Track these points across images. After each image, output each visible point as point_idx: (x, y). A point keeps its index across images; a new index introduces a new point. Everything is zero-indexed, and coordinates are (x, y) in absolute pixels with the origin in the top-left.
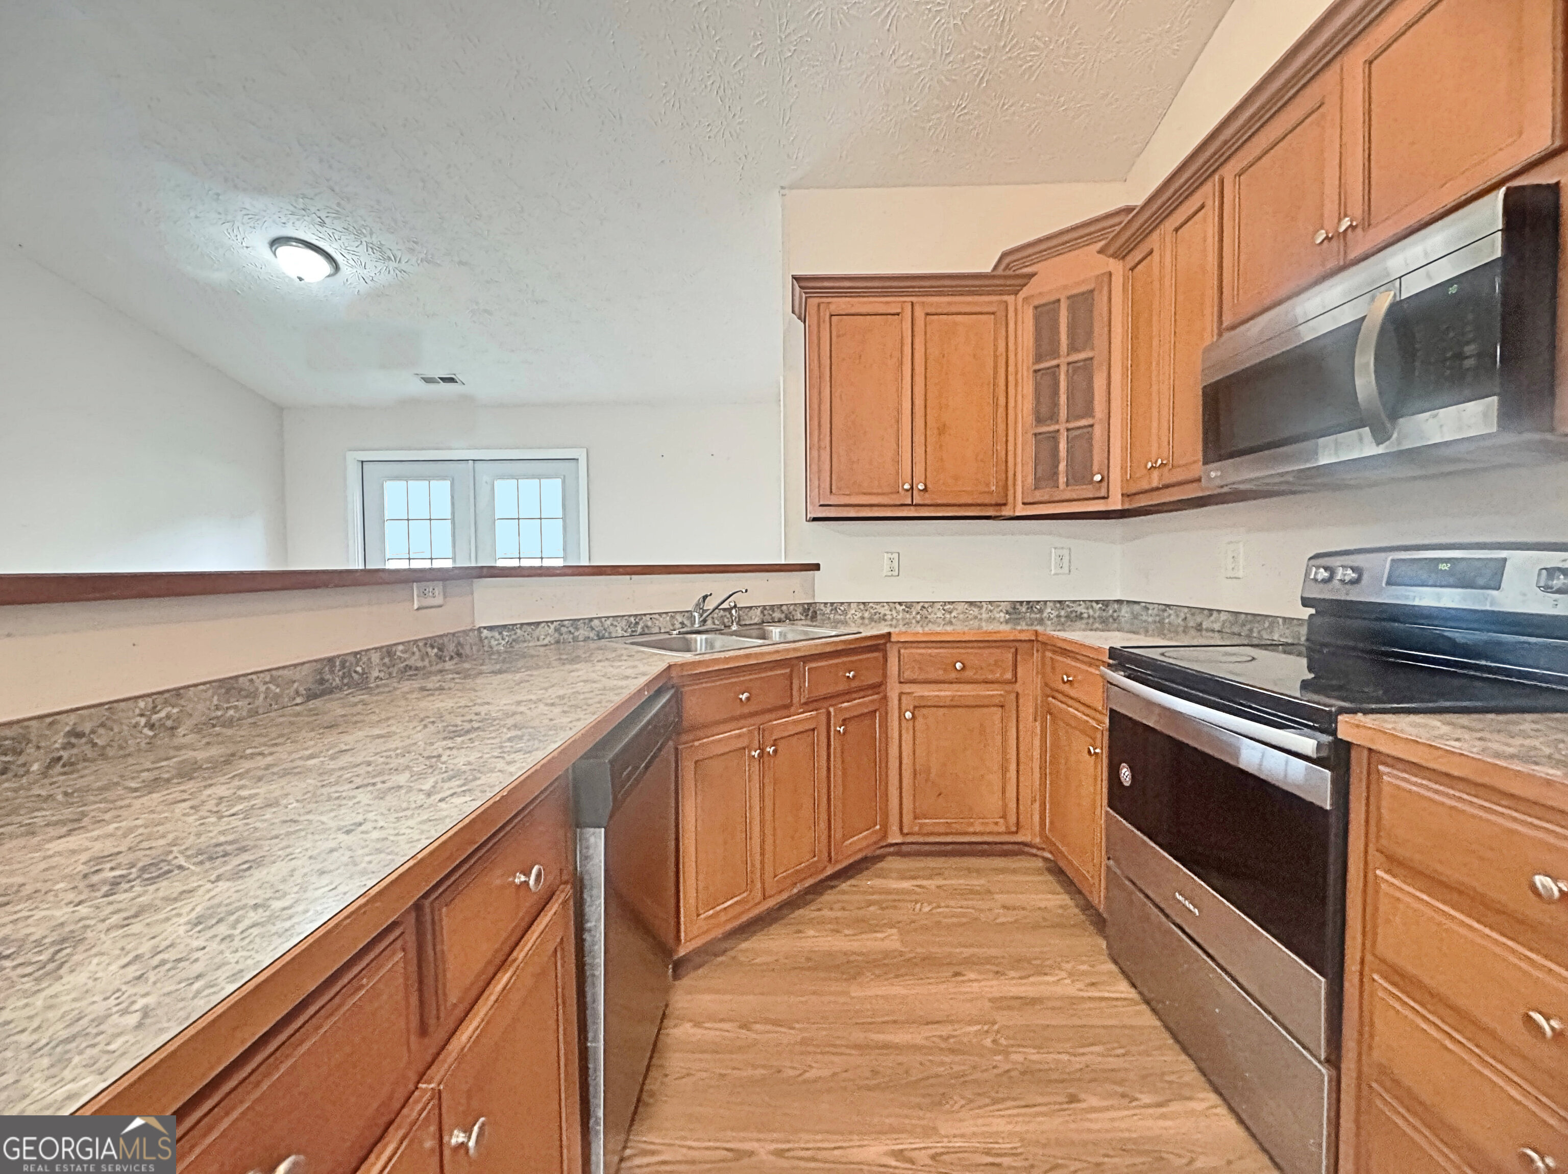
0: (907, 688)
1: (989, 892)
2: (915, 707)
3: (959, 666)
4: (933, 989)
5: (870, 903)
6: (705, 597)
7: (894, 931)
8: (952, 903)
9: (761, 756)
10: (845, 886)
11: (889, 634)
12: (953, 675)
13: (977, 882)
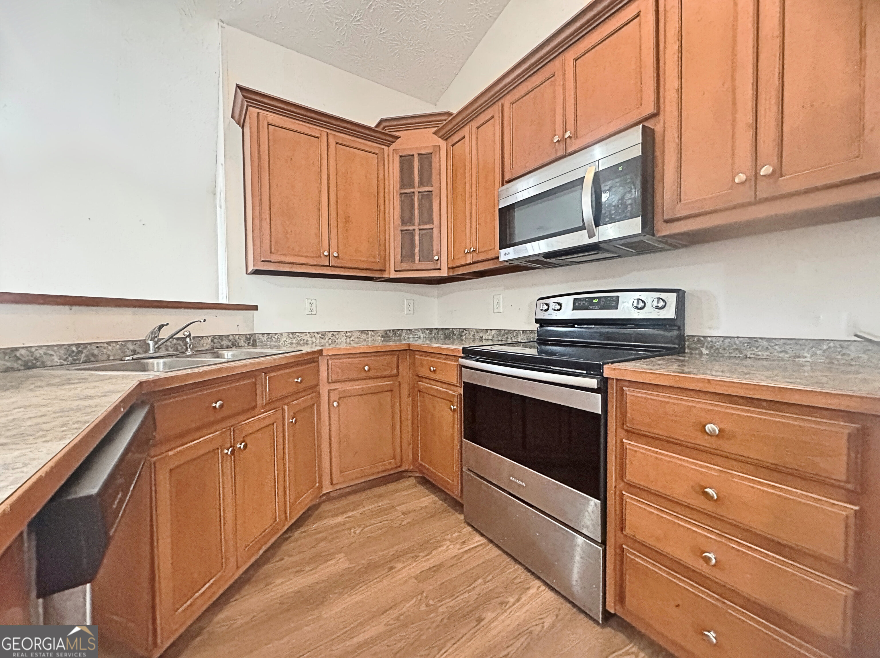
0: (333, 386)
1: (393, 507)
2: (340, 398)
3: (366, 368)
4: (380, 586)
5: (319, 541)
6: (161, 327)
7: (343, 555)
8: (373, 521)
9: (233, 452)
10: (297, 534)
11: (322, 350)
12: (363, 375)
13: (384, 503)
